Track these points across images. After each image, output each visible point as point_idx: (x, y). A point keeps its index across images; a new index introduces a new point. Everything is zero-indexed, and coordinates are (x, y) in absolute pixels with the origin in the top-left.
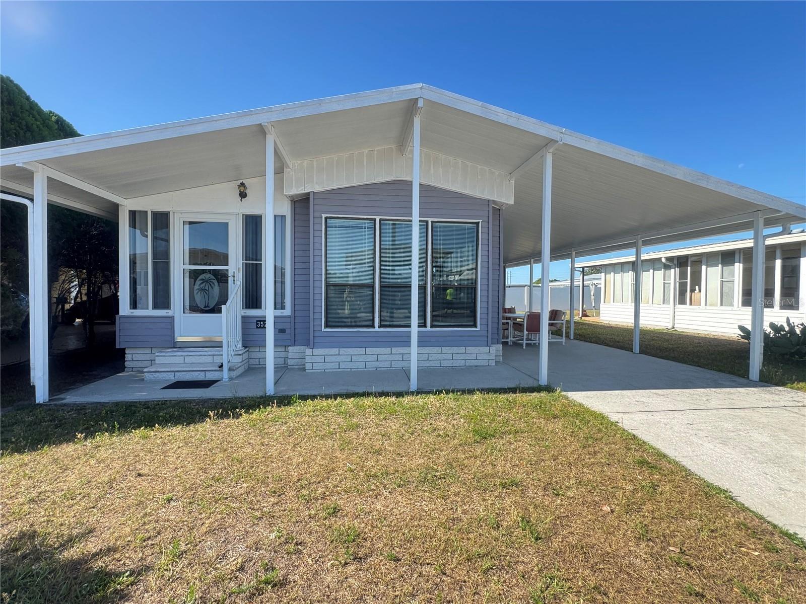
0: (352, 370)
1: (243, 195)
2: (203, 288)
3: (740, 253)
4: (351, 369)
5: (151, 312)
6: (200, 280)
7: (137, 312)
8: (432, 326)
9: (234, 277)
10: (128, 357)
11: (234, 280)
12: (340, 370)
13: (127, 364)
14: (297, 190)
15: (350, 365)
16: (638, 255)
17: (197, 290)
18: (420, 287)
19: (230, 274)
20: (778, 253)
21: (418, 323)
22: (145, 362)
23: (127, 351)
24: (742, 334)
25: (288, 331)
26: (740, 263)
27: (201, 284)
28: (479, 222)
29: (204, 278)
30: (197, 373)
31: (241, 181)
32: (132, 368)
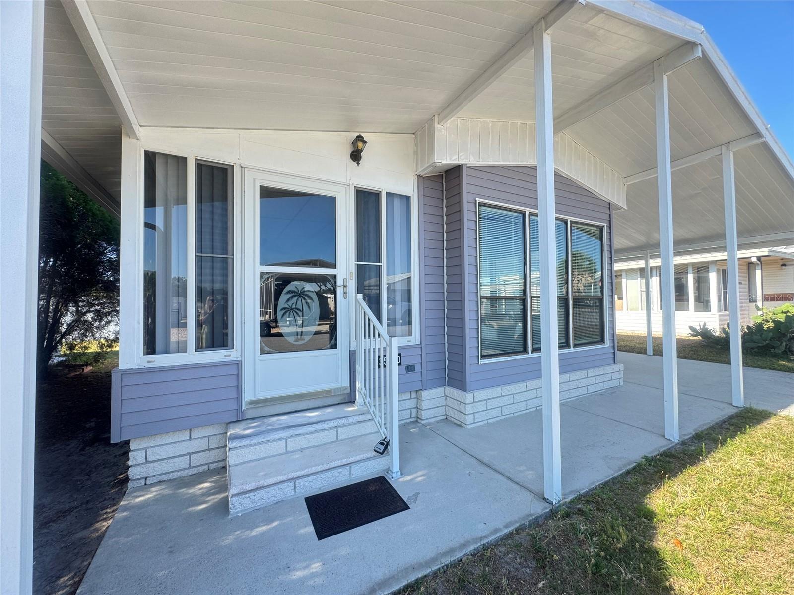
0: (515, 414)
1: (356, 156)
2: (294, 307)
3: (656, 269)
4: (513, 413)
5: (193, 357)
6: (288, 292)
7: (160, 360)
8: (575, 346)
9: (345, 286)
10: (135, 457)
11: (345, 293)
12: (503, 418)
13: (131, 473)
14: (450, 159)
15: (513, 408)
16: (647, 263)
17: (282, 310)
18: (559, 298)
19: (340, 282)
20: (690, 270)
21: (559, 343)
22: (176, 460)
23: (132, 446)
24: (692, 333)
25: (418, 368)
26: (656, 276)
27: (288, 300)
28: (603, 226)
29: (295, 289)
30: (335, 472)
31: (358, 134)
32: (146, 478)
